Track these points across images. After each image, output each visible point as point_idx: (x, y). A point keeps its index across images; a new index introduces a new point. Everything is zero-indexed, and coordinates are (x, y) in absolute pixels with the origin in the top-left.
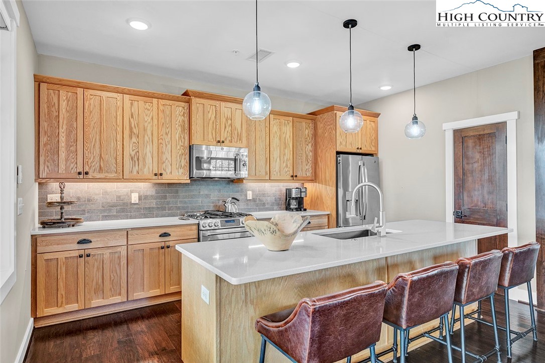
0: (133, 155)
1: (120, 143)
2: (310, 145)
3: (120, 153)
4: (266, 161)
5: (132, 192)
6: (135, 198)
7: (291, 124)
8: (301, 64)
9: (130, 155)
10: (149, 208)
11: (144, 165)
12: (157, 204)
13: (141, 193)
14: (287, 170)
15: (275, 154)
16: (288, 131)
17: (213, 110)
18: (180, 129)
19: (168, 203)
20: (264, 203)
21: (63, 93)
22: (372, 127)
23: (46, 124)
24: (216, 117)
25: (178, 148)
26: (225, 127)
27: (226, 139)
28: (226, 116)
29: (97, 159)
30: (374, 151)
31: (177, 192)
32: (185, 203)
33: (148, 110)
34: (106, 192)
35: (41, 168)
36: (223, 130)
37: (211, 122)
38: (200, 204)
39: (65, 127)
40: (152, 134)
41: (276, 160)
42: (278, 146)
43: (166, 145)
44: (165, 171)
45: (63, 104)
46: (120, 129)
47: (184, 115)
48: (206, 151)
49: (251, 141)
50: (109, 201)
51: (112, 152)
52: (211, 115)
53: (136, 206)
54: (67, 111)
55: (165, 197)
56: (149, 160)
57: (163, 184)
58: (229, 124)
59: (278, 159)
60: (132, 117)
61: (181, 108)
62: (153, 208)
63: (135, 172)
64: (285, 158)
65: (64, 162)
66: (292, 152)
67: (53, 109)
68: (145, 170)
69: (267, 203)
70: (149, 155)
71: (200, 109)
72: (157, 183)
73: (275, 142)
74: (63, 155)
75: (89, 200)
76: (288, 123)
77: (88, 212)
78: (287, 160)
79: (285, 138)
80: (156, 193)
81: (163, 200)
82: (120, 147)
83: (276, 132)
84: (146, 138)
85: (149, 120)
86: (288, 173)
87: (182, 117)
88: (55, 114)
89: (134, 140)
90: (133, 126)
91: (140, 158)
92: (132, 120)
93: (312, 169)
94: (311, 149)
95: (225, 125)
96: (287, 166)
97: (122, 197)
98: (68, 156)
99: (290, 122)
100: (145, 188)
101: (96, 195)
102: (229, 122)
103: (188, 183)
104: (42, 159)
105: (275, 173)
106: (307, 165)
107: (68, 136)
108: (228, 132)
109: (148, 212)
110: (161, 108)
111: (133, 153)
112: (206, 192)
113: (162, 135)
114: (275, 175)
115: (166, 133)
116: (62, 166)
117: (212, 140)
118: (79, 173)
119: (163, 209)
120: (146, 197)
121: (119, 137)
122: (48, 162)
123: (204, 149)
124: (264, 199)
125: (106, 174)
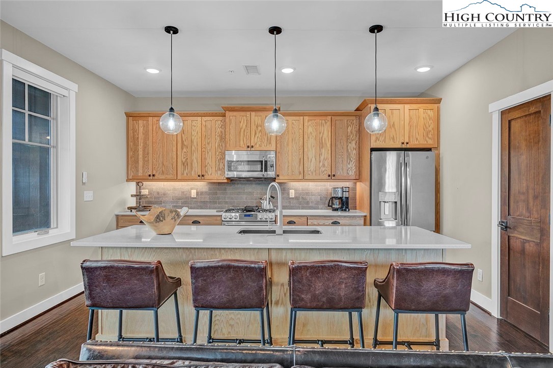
0: (184, 162)
1: (175, 153)
2: (354, 142)
3: (175, 160)
4: (300, 162)
5: (192, 189)
6: (194, 194)
7: (329, 123)
8: (295, 69)
9: (182, 161)
10: (204, 201)
11: (192, 169)
12: (209, 199)
13: (198, 190)
14: (323, 170)
15: (311, 153)
16: (325, 130)
17: (244, 119)
18: (219, 139)
19: (218, 198)
20: (308, 202)
21: (141, 122)
22: (429, 116)
23: (132, 144)
24: (246, 126)
25: (217, 154)
26: (256, 134)
27: (256, 144)
28: (256, 123)
29: (161, 165)
30: (433, 145)
31: (225, 189)
32: (232, 199)
33: (195, 126)
34: (175, 189)
35: (129, 172)
36: (254, 137)
37: (242, 130)
38: (245, 200)
39: (142, 145)
40: (197, 145)
41: (311, 160)
42: (314, 146)
43: (208, 153)
44: (207, 173)
45: (141, 129)
46: (175, 143)
47: (221, 127)
48: (235, 156)
49: (284, 144)
50: (177, 195)
51: (170, 160)
52: (243, 125)
53: (194, 200)
54: (143, 134)
55: (216, 193)
56: (195, 165)
57: (214, 183)
58: (259, 130)
59: (313, 159)
60: (184, 133)
61: (219, 122)
62: (207, 202)
63: (185, 175)
64: (322, 158)
65: (142, 169)
66: (330, 152)
67: (136, 134)
68: (193, 172)
69: (312, 202)
70: (195, 161)
71: (232, 121)
72: (210, 183)
73: (311, 143)
74: (141, 163)
75: (164, 194)
76: (326, 123)
77: (164, 203)
78: (325, 159)
79: (322, 138)
80: (209, 190)
81: (214, 196)
82: (175, 157)
83: (311, 133)
84: (193, 147)
85: (195, 134)
86: (325, 172)
87: (221, 129)
88: (137, 136)
89: (185, 150)
90: (184, 139)
91: (189, 164)
92: (183, 135)
93: (356, 168)
94: (355, 147)
95: (256, 131)
96: (324, 166)
97: (185, 193)
98: (144, 164)
99: (328, 121)
100: (201, 185)
101: (168, 190)
102: (260, 128)
103: (225, 183)
104: (130, 166)
105: (309, 172)
106: (349, 164)
107: (144, 151)
108: (258, 137)
109: (203, 205)
110: (204, 123)
111: (184, 160)
112: (250, 190)
113: (205, 145)
114: (309, 174)
115: (208, 143)
116: (141, 171)
117: (244, 146)
118: (150, 176)
119: (215, 203)
120: (202, 193)
121: (174, 149)
122: (133, 168)
123: (233, 154)
124: (308, 198)
125: (166, 176)
